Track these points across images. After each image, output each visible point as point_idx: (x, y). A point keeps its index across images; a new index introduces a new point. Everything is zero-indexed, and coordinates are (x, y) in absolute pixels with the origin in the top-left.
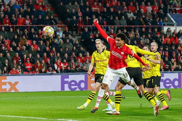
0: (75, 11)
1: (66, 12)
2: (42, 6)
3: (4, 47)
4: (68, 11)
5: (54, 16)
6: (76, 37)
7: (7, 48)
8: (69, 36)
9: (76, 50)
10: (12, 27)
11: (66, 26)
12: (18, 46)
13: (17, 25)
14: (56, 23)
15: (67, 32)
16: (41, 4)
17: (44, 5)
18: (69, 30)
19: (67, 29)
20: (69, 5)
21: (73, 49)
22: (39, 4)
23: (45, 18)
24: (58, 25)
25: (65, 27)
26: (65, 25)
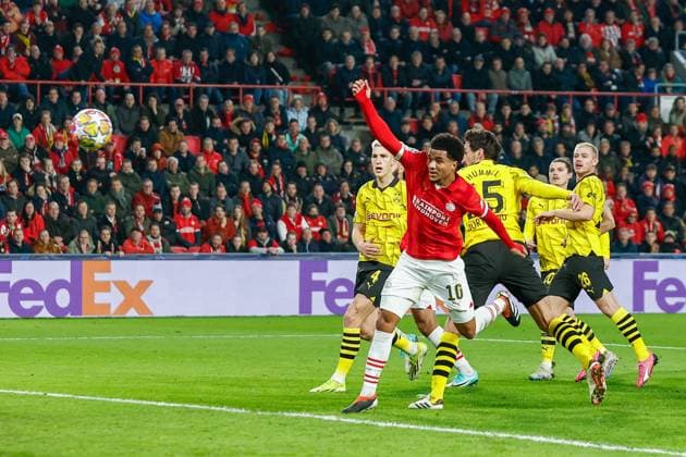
0: (353, 38)
1: (322, 38)
2: (238, 18)
3: (102, 160)
4: (328, 35)
5: (279, 55)
6: (354, 127)
7: (113, 161)
8: (329, 126)
9: (352, 173)
10: (134, 90)
11: (319, 88)
12: (150, 154)
13: (149, 82)
14: (287, 79)
15: (324, 109)
16: (233, 10)
17: (247, 15)
18: (331, 102)
19: (324, 101)
20: (332, 17)
21: (343, 169)
22: (226, 9)
23: (249, 59)
24: (291, 85)
25: (318, 92)
26: (318, 84)
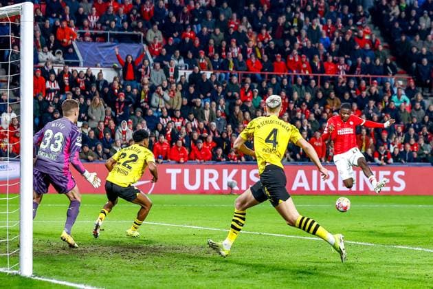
0: (427, 52)
1: (412, 52)
2: (370, 41)
3: (299, 114)
4: (415, 50)
5: (392, 60)
6: (430, 98)
7: (305, 114)
8: (417, 96)
9: (428, 122)
10: (315, 78)
11: (411, 77)
12: (324, 111)
13: (321, 76)
14: (395, 72)
15: (413, 88)
16: (367, 37)
17: (376, 40)
18: (416, 85)
19: (412, 84)
20: (415, 40)
21: (423, 119)
22: (364, 36)
23: (375, 62)
24: (396, 76)
25: (409, 79)
26: (409, 76)
